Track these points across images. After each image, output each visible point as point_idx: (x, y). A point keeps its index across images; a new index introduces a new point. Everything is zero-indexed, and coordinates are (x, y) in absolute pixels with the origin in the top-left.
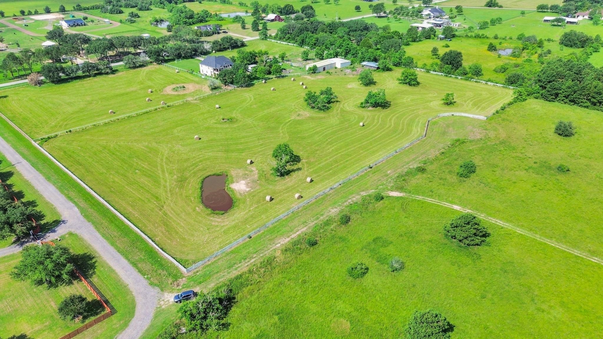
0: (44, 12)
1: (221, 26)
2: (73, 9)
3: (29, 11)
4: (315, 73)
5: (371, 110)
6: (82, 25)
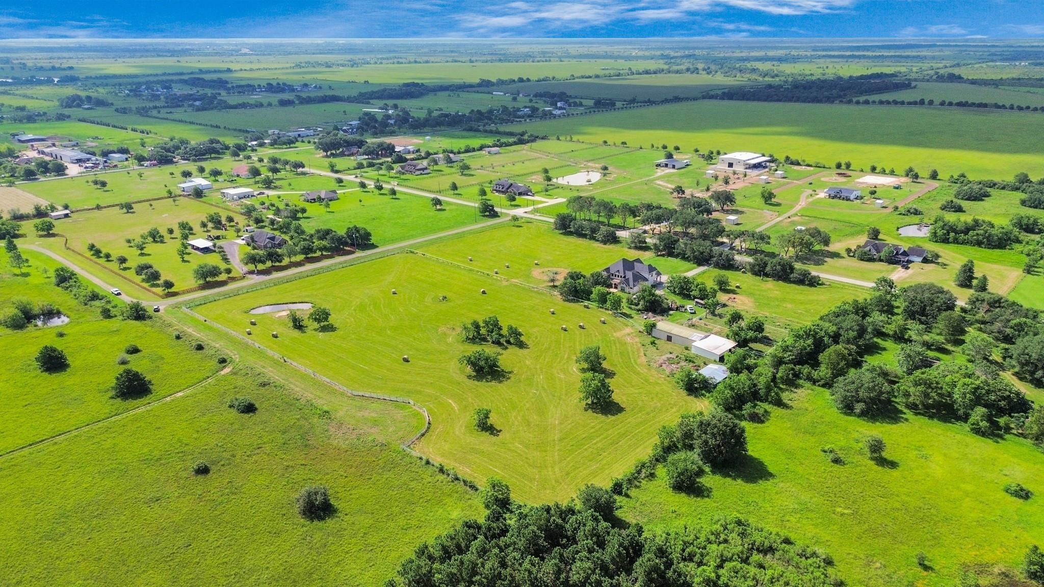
2: (948, 179)
3: (883, 169)
6: (843, 199)
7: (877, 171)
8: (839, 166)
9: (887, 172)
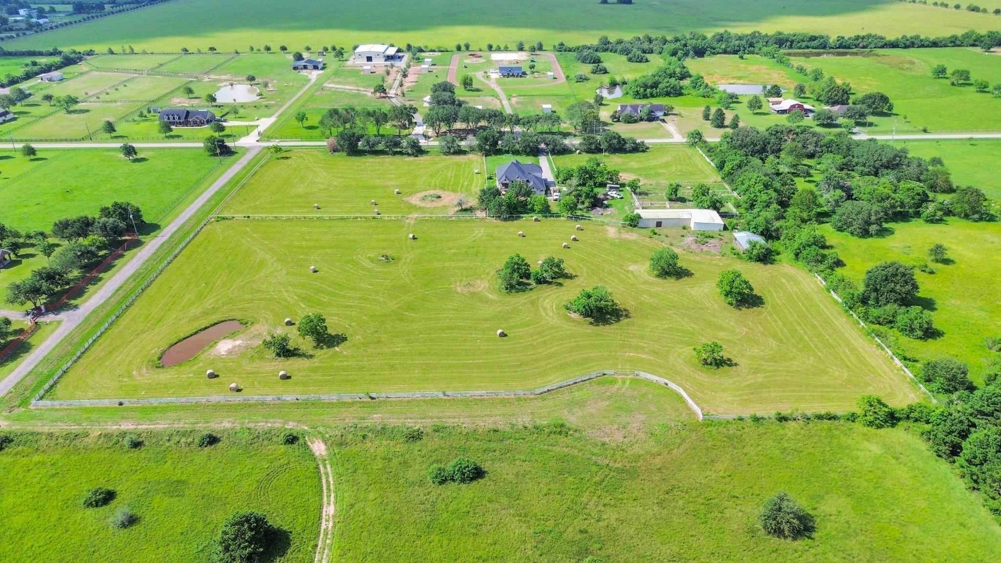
0: (516, 48)
1: (673, 108)
2: (552, 48)
3: (498, 46)
4: (635, 226)
5: (573, 320)
6: (517, 76)
7: (493, 49)
8: (459, 48)
9: (502, 49)
